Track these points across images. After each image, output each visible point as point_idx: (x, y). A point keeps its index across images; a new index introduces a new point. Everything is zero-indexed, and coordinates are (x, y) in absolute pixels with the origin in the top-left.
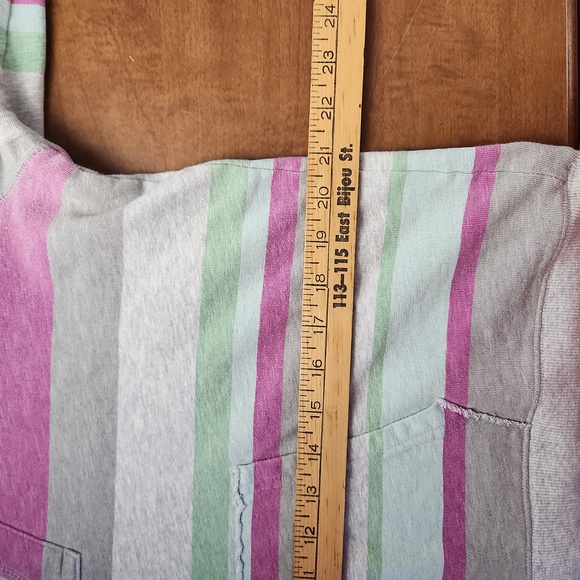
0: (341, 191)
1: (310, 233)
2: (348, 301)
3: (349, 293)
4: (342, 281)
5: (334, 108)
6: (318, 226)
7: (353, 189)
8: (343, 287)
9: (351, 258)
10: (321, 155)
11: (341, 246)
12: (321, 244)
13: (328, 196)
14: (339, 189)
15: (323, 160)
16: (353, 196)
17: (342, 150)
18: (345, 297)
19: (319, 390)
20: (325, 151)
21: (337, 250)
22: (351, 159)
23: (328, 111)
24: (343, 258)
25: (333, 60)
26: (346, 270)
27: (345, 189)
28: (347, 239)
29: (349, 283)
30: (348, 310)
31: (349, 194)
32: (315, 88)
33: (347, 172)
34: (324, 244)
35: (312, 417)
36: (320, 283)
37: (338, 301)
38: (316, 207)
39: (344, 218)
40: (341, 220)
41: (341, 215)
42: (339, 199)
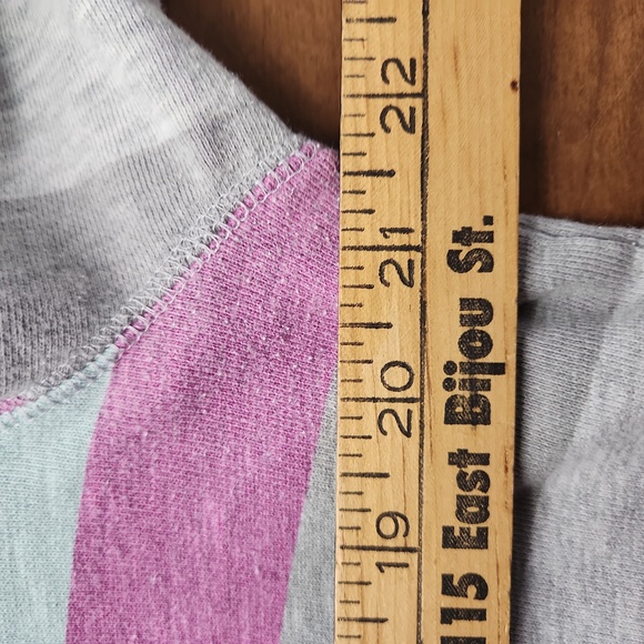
0: (457, 376)
1: (356, 519)
5: (423, 95)
6: (380, 497)
7: (498, 369)
9: (497, 604)
10: (384, 256)
11: (463, 562)
12: (391, 557)
13: (413, 392)
14: (450, 367)
15: (391, 273)
16: (500, 393)
17: (458, 237)
20: (396, 239)
21: (447, 579)
22: (488, 266)
23: (405, 105)
24: (469, 602)
27: (470, 368)
28: (482, 541)
31: (487, 386)
32: (360, 30)
33: (477, 312)
34: (402, 557)
38: (371, 428)
39: (470, 469)
40: (461, 477)
41: (459, 458)
42: (451, 404)
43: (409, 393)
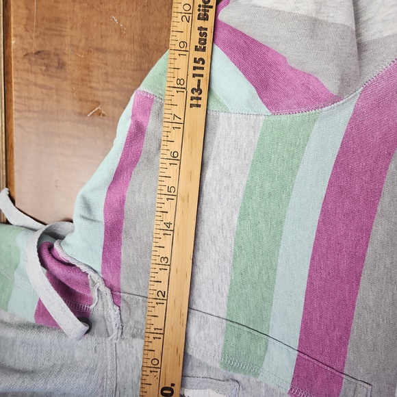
0: (201, 8)
1: (174, 42)
2: (203, 102)
3: (204, 95)
4: (199, 86)
6: (180, 37)
7: (211, 7)
8: (199, 90)
9: (206, 66)
11: (199, 55)
12: (182, 53)
13: (191, 12)
14: (200, 6)
16: (211, 13)
18: (200, 99)
19: (175, 177)
21: (195, 59)
24: (200, 65)
26: (202, 76)
27: (204, 6)
28: (204, 50)
29: (204, 87)
30: (202, 110)
31: (208, 11)
34: (185, 53)
35: (168, 199)
36: (180, 86)
37: (194, 102)
38: (180, 20)
39: (203, 32)
40: (201, 33)
41: (200, 29)
42: (199, 15)
43: (189, 12)
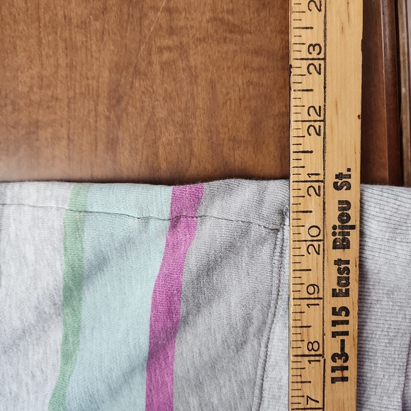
0: (337, 231)
1: (298, 287)
2: (351, 373)
3: (352, 363)
4: (343, 348)
5: (324, 121)
6: (309, 278)
7: (353, 227)
8: (343, 355)
9: (353, 318)
10: (309, 184)
11: (340, 302)
12: (313, 302)
13: (320, 237)
14: (334, 227)
15: (311, 191)
16: (354, 236)
17: (337, 176)
18: (346, 368)
20: (314, 178)
21: (334, 309)
22: (349, 188)
23: (317, 125)
24: (342, 318)
25: (322, 56)
26: (346, 333)
27: (342, 227)
28: (347, 294)
29: (351, 350)
30: (351, 386)
31: (348, 234)
32: (299, 94)
33: (345, 205)
34: (317, 302)
36: (313, 353)
37: (338, 374)
38: (304, 252)
39: (342, 266)
40: (339, 269)
41: (338, 262)
42: (335, 241)
43: (319, 238)
